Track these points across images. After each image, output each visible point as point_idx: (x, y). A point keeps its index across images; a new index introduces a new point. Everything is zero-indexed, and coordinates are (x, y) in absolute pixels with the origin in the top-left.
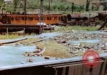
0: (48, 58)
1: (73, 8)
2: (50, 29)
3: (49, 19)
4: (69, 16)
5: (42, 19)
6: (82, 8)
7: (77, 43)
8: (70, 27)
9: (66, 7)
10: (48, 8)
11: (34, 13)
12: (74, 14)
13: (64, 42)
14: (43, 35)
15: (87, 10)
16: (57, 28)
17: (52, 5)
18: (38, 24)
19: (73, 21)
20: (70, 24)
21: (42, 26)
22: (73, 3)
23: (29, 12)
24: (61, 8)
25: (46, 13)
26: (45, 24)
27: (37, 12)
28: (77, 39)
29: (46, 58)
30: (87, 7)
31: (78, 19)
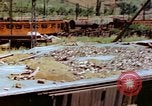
0: (42, 83)
1: (78, 12)
2: (45, 41)
3: (44, 26)
5: (35, 27)
6: (90, 12)
7: (83, 61)
8: (74, 38)
9: (68, 9)
10: (43, 12)
11: (24, 18)
12: (79, 20)
13: (65, 59)
14: (35, 49)
15: (98, 14)
16: (55, 39)
17: (49, 6)
18: (29, 34)
19: (78, 29)
20: (74, 34)
21: (34, 37)
22: (77, 5)
23: (17, 18)
24: (61, 12)
25: (40, 18)
26: (38, 34)
27: (27, 17)
28: (84, 55)
29: (39, 82)
30: (98, 9)
31: (85, 27)
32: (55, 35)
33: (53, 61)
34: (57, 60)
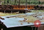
5: (26, 7)
7: (41, 17)
10: (29, 3)
11: (23, 5)
19: (39, 8)
20: (38, 9)
22: (39, 1)
25: (28, 5)
32: (32, 9)
33: (32, 17)
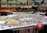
0: (10, 26)
1: (21, 4)
2: (11, 13)
4: (20, 8)
6: (25, 4)
8: (20, 12)
10: (11, 4)
11: (5, 6)
12: (22, 7)
13: (17, 19)
14: (8, 16)
15: (27, 5)
16: (14, 13)
17: (12, 2)
18: (6, 11)
22: (21, 2)
23: (2, 6)
24: (16, 4)
26: (9, 11)
28: (23, 18)
30: (27, 3)
31: (23, 9)
32: (14, 11)
34: (15, 19)
